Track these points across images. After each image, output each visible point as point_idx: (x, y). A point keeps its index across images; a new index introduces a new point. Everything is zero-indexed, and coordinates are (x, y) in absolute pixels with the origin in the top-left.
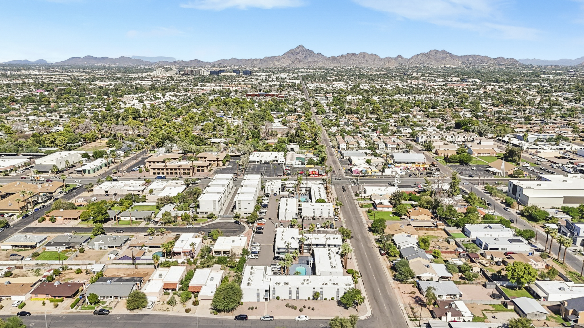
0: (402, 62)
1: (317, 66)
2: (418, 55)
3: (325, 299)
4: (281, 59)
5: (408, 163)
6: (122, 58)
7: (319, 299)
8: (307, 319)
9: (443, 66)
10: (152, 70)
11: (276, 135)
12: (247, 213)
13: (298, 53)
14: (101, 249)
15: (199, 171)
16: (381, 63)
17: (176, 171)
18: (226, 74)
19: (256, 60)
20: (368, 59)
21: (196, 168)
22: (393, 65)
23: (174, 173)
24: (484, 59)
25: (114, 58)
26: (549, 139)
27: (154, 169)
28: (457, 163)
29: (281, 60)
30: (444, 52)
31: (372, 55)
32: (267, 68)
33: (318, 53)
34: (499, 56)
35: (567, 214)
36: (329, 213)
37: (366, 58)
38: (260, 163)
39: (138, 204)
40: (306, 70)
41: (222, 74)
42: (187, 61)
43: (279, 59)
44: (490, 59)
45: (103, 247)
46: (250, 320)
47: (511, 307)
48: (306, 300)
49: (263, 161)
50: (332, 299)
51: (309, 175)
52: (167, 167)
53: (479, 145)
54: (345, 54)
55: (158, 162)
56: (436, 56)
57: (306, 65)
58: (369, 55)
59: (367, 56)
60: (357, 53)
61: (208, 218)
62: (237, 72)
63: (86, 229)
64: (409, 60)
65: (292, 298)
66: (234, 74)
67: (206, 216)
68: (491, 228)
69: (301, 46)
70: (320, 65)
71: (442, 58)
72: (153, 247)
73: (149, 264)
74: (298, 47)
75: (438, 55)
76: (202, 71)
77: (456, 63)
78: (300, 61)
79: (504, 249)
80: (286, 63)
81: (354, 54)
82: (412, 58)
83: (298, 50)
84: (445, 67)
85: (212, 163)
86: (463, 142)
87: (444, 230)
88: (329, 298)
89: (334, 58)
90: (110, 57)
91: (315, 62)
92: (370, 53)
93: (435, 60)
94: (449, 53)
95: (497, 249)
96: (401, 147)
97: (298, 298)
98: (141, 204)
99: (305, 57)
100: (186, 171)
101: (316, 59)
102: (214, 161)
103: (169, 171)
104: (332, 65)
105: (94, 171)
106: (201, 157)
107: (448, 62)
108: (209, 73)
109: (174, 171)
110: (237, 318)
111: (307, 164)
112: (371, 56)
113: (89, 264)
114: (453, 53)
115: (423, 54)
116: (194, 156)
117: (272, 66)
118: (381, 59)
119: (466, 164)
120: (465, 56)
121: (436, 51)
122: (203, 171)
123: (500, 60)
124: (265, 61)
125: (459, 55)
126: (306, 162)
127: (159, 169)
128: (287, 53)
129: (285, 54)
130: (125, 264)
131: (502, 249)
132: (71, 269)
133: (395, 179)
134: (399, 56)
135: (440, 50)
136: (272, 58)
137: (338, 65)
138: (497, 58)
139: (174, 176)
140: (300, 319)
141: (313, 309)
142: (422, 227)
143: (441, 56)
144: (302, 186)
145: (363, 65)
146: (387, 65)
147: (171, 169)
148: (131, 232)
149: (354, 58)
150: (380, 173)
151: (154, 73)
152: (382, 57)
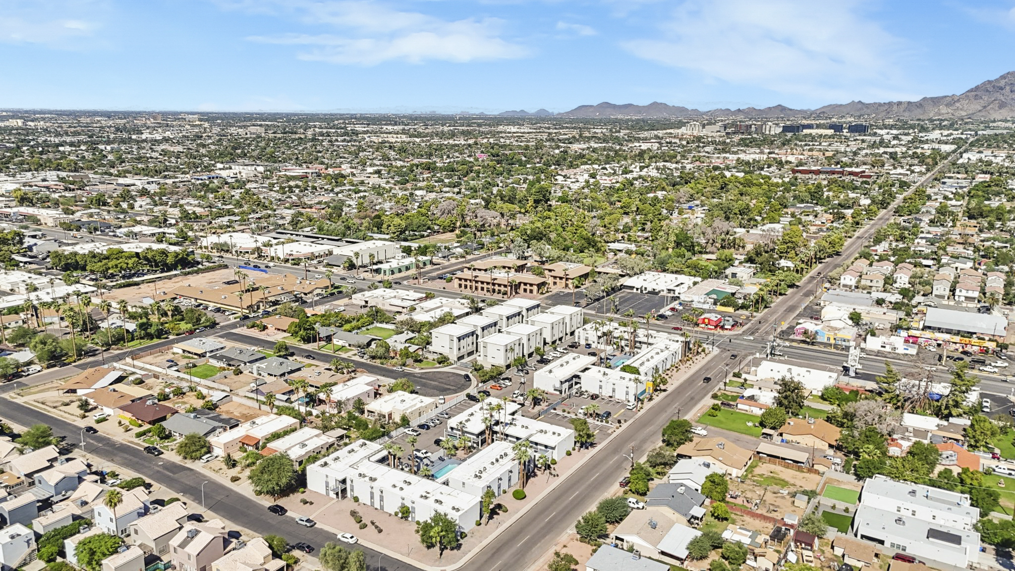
5: (939, 330)
6: (655, 105)
7: (410, 519)
10: (680, 125)
11: (743, 247)
12: (494, 366)
13: (1002, 89)
14: (260, 375)
15: (525, 290)
17: (488, 286)
18: (814, 132)
19: (899, 103)
21: (522, 286)
25: (641, 104)
27: (460, 279)
36: (627, 394)
38: (642, 291)
41: (806, 131)
42: (762, 108)
45: (262, 373)
46: (285, 517)
48: (390, 515)
49: (650, 289)
51: (697, 325)
52: (477, 279)
55: (480, 270)
61: (438, 362)
62: (838, 128)
65: (375, 506)
66: (830, 132)
67: (437, 358)
76: (768, 127)
79: (898, 547)
85: (558, 280)
90: (635, 104)
95: (882, 542)
97: (382, 507)
98: (384, 326)
100: (502, 289)
102: (561, 278)
103: (480, 285)
105: (393, 273)
106: (550, 270)
108: (781, 129)
110: (272, 508)
111: (721, 305)
122: (531, 291)
127: (466, 280)
128: (977, 88)
129: (971, 90)
131: (893, 545)
133: (847, 356)
139: (483, 294)
141: (380, 531)
142: (778, 457)
148: (322, 361)
151: (683, 130)
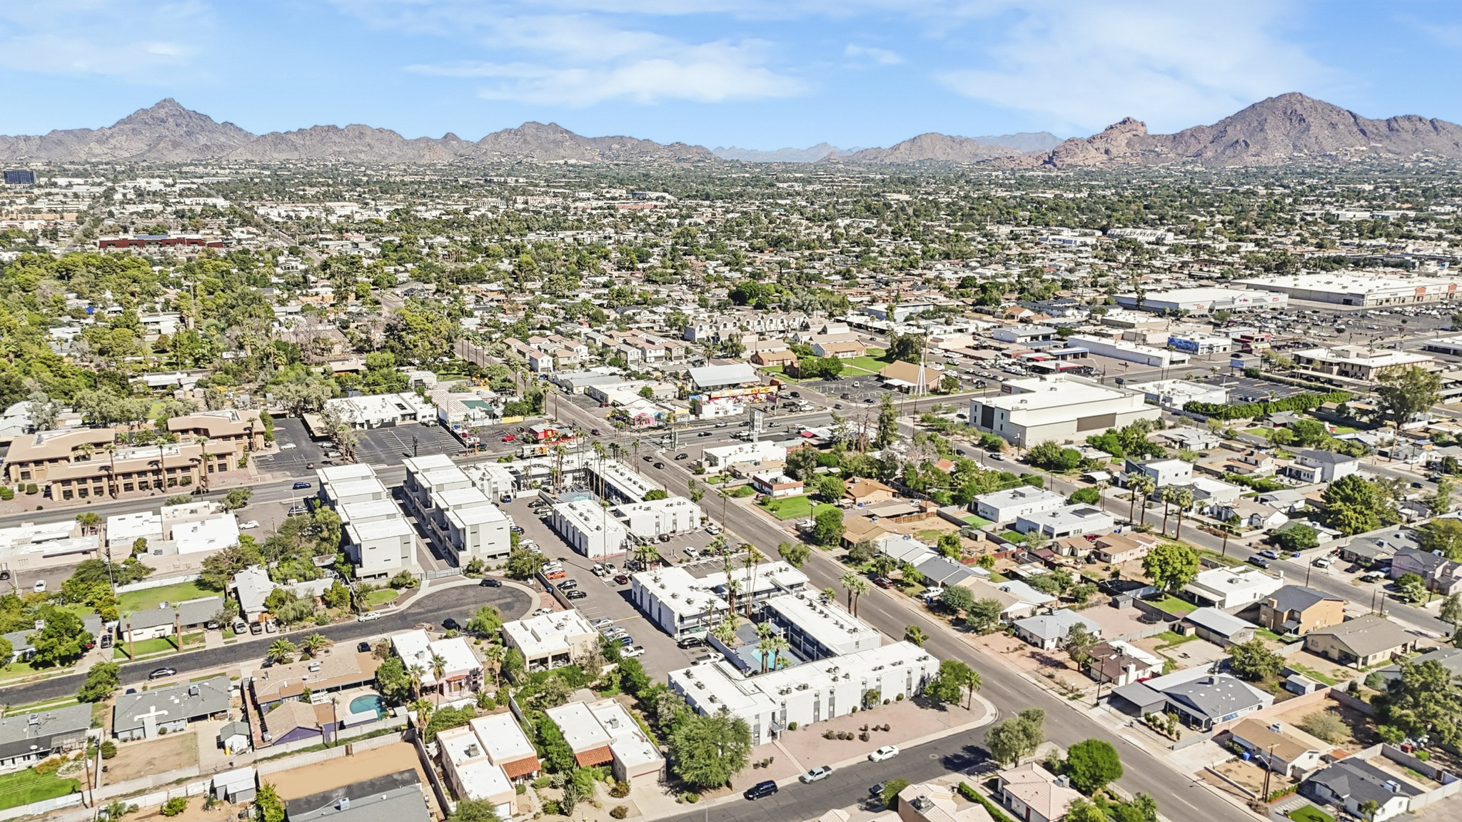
0: (461, 152)
1: (232, 159)
2: (497, 135)
3: (886, 702)
4: (112, 136)
5: (726, 387)
8: (896, 752)
9: (562, 162)
12: (494, 557)
13: (163, 122)
14: (163, 732)
16: (411, 153)
17: (143, 479)
20: (373, 142)
22: (443, 158)
23: (136, 486)
24: (645, 146)
26: (924, 312)
27: (67, 482)
28: (815, 376)
29: (113, 141)
30: (554, 127)
31: (380, 130)
32: (72, 163)
33: (225, 124)
34: (674, 141)
35: (1100, 449)
36: (692, 520)
37: (368, 140)
39: (126, 588)
40: (201, 170)
43: (103, 137)
44: (657, 147)
45: (169, 727)
46: (785, 788)
47: (1190, 631)
48: (849, 715)
49: (376, 421)
50: (899, 698)
53: (823, 336)
54: (308, 127)
56: (539, 137)
57: (196, 156)
58: (373, 131)
59: (369, 133)
60: (341, 126)
61: (394, 586)
63: (27, 689)
64: (477, 146)
65: (821, 719)
67: (383, 582)
68: (1022, 495)
69: (171, 101)
70: (241, 155)
71: (554, 141)
72: (337, 689)
73: (371, 735)
74: (160, 105)
75: (544, 135)
77: (588, 156)
78: (176, 145)
79: (1079, 531)
80: (128, 148)
81: (334, 128)
82: (484, 140)
83: (162, 113)
84: (566, 163)
85: (233, 441)
86: (781, 332)
87: (939, 514)
88: (892, 698)
89: (278, 139)
91: (222, 147)
92: (375, 127)
93: (540, 146)
94: (567, 132)
96: (674, 354)
97: (832, 715)
98: (135, 586)
99: (189, 134)
100: (179, 475)
101: (223, 139)
102: (239, 436)
103: (121, 482)
104: (275, 155)
106: (184, 431)
107: (569, 152)
109: (135, 480)
110: (749, 794)
111: (505, 415)
112: (379, 135)
113: (179, 782)
114: (577, 132)
115: (509, 131)
116: (136, 430)
117: (84, 157)
118: (406, 143)
119: (834, 378)
120: (602, 139)
121: (538, 126)
123: (677, 150)
124: (59, 143)
125: (590, 136)
126: (498, 411)
127: (83, 480)
128: (130, 119)
129: (122, 122)
130: (299, 751)
131: (1076, 532)
132: (134, 809)
134: (449, 137)
135: (546, 123)
136: (82, 135)
137: (294, 156)
138: (672, 145)
139: (137, 494)
140: (883, 757)
141: (886, 729)
142: (896, 516)
143: (552, 137)
144: (565, 468)
145: (362, 156)
146: (427, 157)
147: (127, 475)
148: (201, 667)
149: (335, 138)
150: (693, 417)
152: (408, 136)
